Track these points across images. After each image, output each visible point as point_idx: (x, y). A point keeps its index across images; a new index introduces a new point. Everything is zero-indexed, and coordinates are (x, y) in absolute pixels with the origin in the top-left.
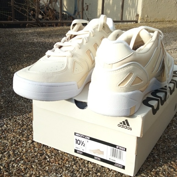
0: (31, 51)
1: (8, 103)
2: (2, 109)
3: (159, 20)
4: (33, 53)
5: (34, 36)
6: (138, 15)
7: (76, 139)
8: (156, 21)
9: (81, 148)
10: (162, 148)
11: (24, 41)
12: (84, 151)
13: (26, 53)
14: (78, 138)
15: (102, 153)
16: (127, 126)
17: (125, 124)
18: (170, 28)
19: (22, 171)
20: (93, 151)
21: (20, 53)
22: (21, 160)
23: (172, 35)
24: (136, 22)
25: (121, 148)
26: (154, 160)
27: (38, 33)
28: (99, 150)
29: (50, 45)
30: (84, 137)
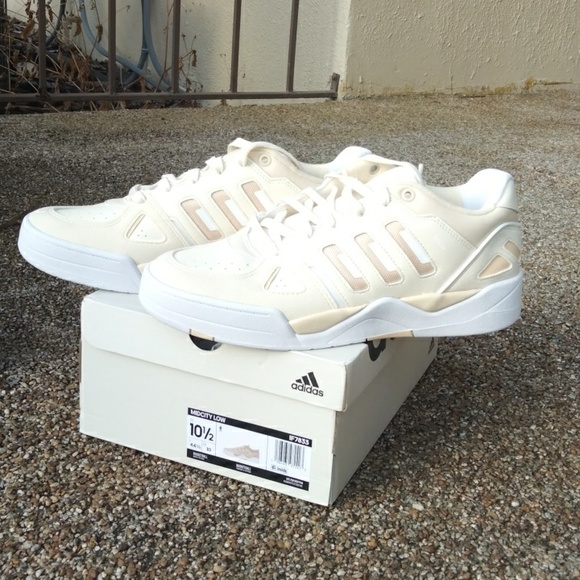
0: (42, 187)
1: (17, 330)
2: (5, 344)
3: (397, 91)
4: (48, 192)
5: (40, 140)
6: (336, 78)
7: (192, 425)
8: (389, 93)
9: (203, 445)
10: (404, 423)
11: (14, 156)
12: (212, 453)
13: (28, 192)
14: (197, 421)
15: (256, 454)
16: (314, 388)
17: (307, 382)
18: (428, 117)
19: (90, 479)
20: (232, 450)
21: (12, 194)
22: (81, 458)
23: (434, 138)
24: (333, 96)
25: (300, 440)
26: (387, 448)
27: (49, 131)
28: (247, 447)
29: (94, 170)
30: (212, 417)
